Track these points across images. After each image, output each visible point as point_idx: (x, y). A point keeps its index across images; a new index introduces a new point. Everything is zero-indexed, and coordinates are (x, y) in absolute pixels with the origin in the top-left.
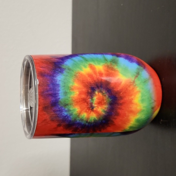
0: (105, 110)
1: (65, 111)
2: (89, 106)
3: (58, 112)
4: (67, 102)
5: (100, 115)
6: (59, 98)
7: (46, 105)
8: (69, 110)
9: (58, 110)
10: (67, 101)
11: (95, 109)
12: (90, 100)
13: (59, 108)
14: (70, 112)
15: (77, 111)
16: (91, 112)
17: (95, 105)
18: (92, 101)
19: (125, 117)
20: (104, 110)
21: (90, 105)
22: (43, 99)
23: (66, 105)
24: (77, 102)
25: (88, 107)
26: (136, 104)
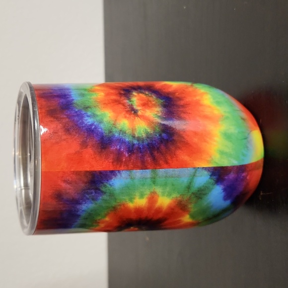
0: (159, 115)
1: (88, 116)
2: (128, 109)
3: (76, 118)
4: (88, 104)
5: (153, 123)
6: (73, 100)
7: (52, 108)
8: (94, 115)
9: (74, 114)
10: (87, 102)
11: (140, 113)
12: (128, 101)
13: (76, 112)
14: (98, 118)
15: (110, 117)
16: (135, 118)
17: (139, 108)
18: (130, 103)
19: (201, 128)
20: (156, 114)
21: (128, 107)
22: (45, 101)
23: (87, 108)
24: (105, 104)
25: (126, 110)
26: (209, 107)
